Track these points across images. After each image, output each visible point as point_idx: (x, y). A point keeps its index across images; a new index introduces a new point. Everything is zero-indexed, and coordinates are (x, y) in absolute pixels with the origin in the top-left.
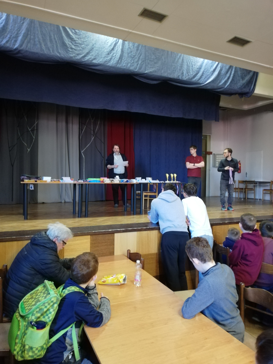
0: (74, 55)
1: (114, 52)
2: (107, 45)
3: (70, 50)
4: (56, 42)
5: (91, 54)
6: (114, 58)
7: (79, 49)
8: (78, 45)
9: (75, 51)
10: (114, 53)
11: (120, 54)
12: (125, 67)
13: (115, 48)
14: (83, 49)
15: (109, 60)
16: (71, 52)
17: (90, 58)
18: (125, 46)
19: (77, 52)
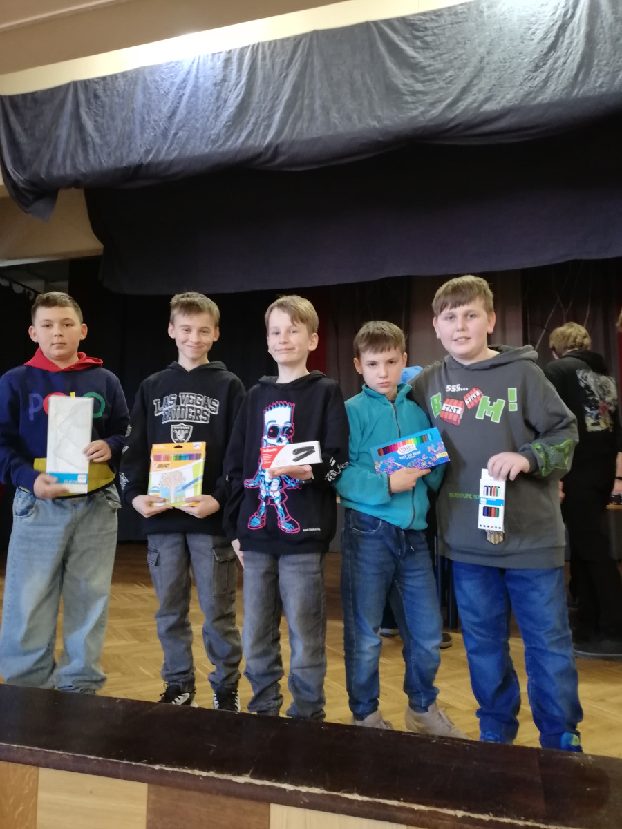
0: (422, 109)
1: (557, 55)
2: (531, 43)
3: (409, 99)
4: (369, 91)
5: (475, 90)
6: (561, 74)
7: (436, 86)
8: (432, 76)
9: (425, 98)
10: (559, 58)
11: (580, 52)
12: (604, 90)
13: (561, 40)
14: (449, 83)
15: (541, 84)
16: (413, 103)
17: (473, 103)
18: (599, 21)
19: (429, 99)
